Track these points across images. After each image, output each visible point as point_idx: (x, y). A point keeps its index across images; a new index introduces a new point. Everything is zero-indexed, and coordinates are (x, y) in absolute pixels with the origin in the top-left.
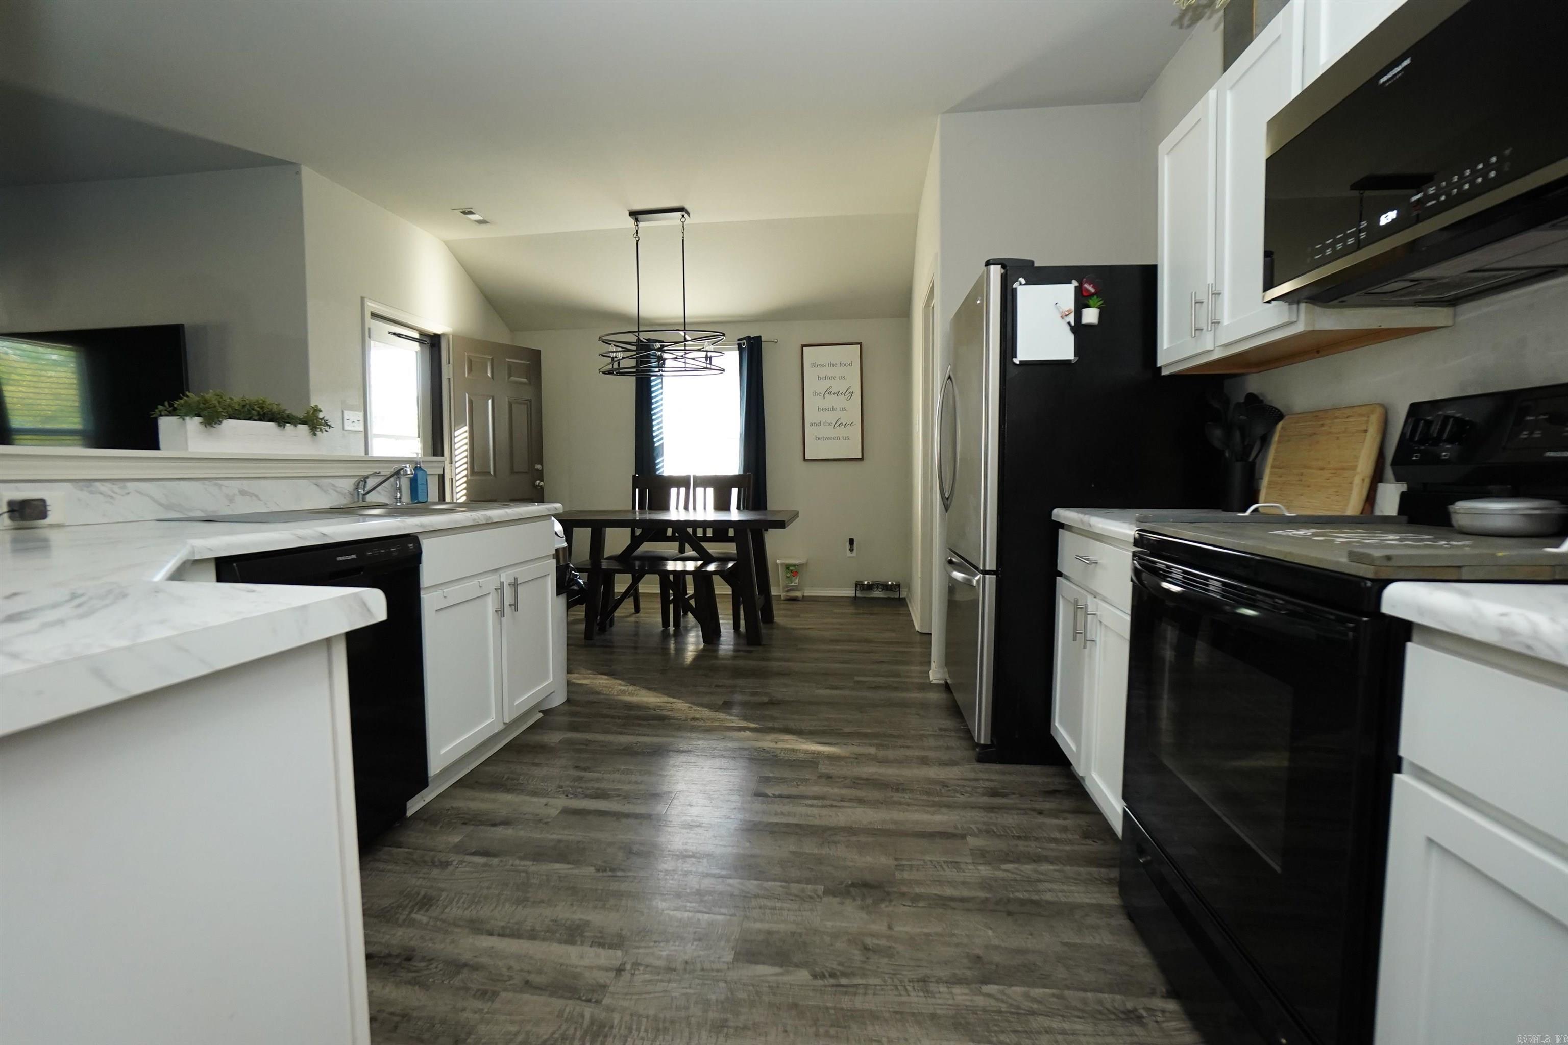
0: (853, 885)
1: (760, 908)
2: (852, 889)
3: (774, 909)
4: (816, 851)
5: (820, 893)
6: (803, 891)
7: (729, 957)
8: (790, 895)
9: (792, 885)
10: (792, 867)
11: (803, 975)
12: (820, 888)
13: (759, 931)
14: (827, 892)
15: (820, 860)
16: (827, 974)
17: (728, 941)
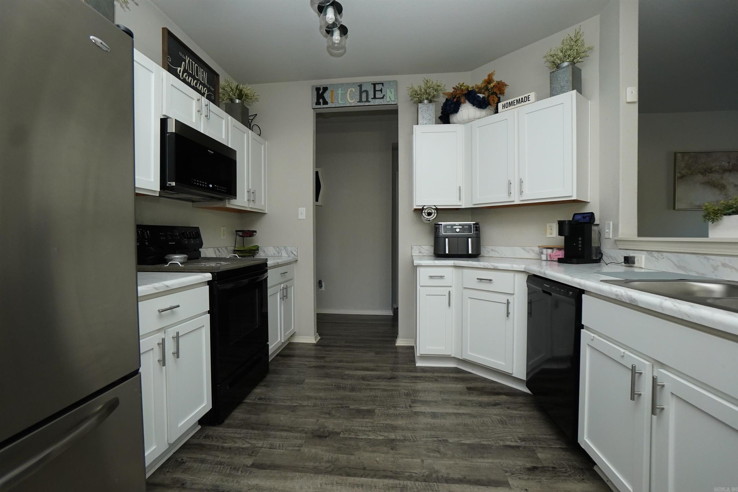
0: (326, 437)
1: (367, 426)
2: (327, 435)
3: (362, 426)
4: (340, 455)
5: (342, 433)
6: (349, 434)
7: (376, 411)
8: (355, 432)
9: (354, 437)
10: (353, 446)
11: (351, 407)
12: (341, 435)
13: (367, 418)
14: (339, 434)
15: (339, 450)
16: (344, 407)
17: (378, 415)
